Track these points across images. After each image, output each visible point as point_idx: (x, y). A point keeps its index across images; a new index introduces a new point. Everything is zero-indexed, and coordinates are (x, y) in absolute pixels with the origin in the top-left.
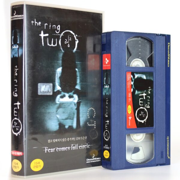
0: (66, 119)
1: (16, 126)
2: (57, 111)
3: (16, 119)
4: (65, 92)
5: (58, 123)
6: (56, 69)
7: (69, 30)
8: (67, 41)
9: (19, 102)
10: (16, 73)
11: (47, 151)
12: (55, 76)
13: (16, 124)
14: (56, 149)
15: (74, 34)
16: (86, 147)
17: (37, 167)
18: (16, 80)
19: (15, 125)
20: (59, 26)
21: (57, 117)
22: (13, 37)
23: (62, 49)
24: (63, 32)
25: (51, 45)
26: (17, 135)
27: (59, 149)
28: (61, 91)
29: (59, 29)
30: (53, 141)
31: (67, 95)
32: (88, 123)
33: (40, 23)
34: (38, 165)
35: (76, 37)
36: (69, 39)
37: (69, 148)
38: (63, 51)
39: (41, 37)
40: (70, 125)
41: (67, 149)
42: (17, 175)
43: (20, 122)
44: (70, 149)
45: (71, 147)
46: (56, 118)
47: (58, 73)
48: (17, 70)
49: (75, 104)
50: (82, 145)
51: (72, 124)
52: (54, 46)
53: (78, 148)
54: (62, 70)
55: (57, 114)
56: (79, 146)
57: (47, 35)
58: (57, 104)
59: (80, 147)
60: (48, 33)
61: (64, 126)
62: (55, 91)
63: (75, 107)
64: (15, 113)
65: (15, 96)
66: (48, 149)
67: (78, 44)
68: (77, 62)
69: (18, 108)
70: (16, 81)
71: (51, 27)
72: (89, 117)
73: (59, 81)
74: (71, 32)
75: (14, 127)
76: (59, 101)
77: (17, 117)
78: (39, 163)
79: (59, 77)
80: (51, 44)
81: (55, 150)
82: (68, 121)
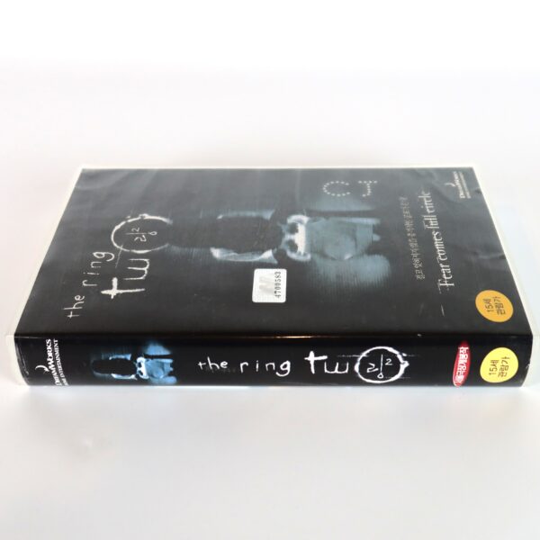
0: (355, 239)
1: (379, 368)
2: (333, 259)
3: (357, 368)
4: (281, 241)
5: (365, 256)
6: (215, 259)
7: (111, 233)
8: (140, 236)
9: (308, 356)
10: (219, 365)
11: (449, 281)
12: (233, 263)
13: (373, 365)
14: (441, 262)
15: (123, 223)
16: (427, 199)
17: (499, 306)
18: (242, 365)
19: (377, 369)
20: (95, 254)
21: (349, 259)
22: (114, 376)
23: (162, 247)
24: (115, 245)
25: (146, 272)
26: (407, 364)
27: (440, 254)
28: (276, 250)
29: (103, 254)
30: (419, 269)
31: (288, 237)
32: (364, 195)
33: (78, 298)
34: (492, 303)
35: (132, 217)
36: (135, 232)
37: (435, 234)
38: (166, 245)
39: (118, 294)
40: (371, 230)
41: (438, 237)
42: (529, 363)
43: (368, 351)
44: (436, 230)
45: (431, 230)
46: (352, 262)
47: (225, 255)
48: (212, 362)
49: (314, 221)
50: (424, 206)
51: (367, 226)
52: (148, 266)
53: (431, 214)
54: (216, 247)
55: (341, 259)
56: (427, 214)
57: (115, 281)
58: (312, 258)
59: (428, 211)
60: (112, 279)
61: (374, 243)
62: (276, 262)
63: (323, 220)
64: (339, 370)
65: (288, 368)
66: (444, 279)
67: (151, 214)
68: (201, 217)
69: (325, 357)
70: (244, 366)
71: (93, 270)
72: (348, 193)
73: (250, 254)
74: (117, 227)
75: (381, 374)
76: (305, 255)
77: (353, 362)
78: (487, 301)
79: (236, 254)
80: (144, 272)
81: (444, 263)
82: (359, 235)
